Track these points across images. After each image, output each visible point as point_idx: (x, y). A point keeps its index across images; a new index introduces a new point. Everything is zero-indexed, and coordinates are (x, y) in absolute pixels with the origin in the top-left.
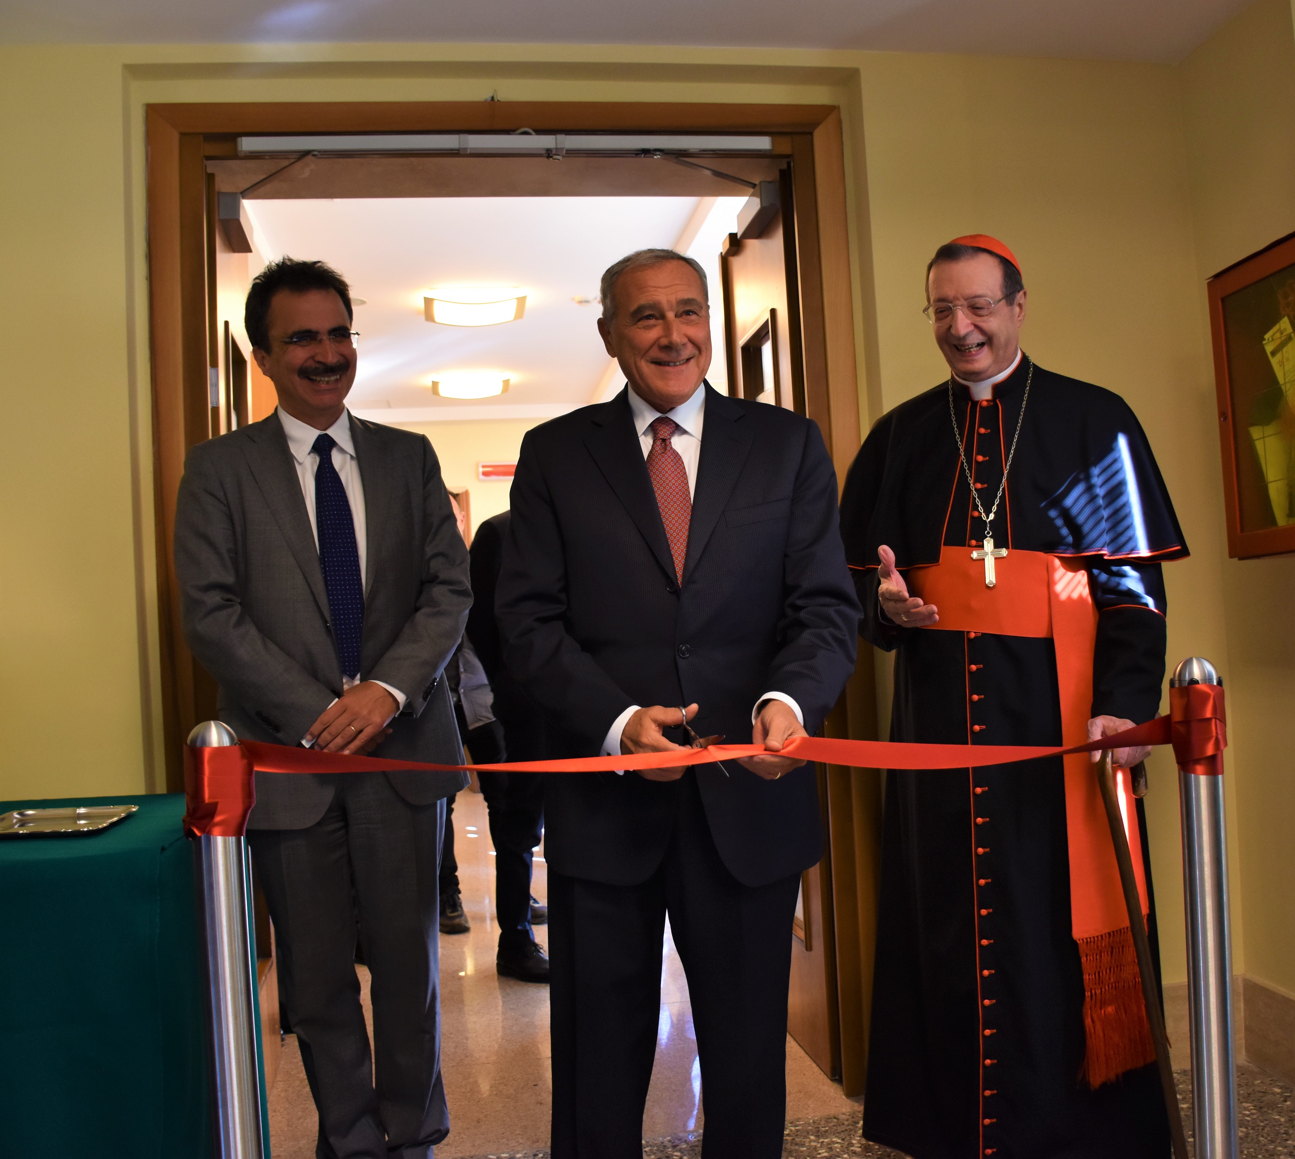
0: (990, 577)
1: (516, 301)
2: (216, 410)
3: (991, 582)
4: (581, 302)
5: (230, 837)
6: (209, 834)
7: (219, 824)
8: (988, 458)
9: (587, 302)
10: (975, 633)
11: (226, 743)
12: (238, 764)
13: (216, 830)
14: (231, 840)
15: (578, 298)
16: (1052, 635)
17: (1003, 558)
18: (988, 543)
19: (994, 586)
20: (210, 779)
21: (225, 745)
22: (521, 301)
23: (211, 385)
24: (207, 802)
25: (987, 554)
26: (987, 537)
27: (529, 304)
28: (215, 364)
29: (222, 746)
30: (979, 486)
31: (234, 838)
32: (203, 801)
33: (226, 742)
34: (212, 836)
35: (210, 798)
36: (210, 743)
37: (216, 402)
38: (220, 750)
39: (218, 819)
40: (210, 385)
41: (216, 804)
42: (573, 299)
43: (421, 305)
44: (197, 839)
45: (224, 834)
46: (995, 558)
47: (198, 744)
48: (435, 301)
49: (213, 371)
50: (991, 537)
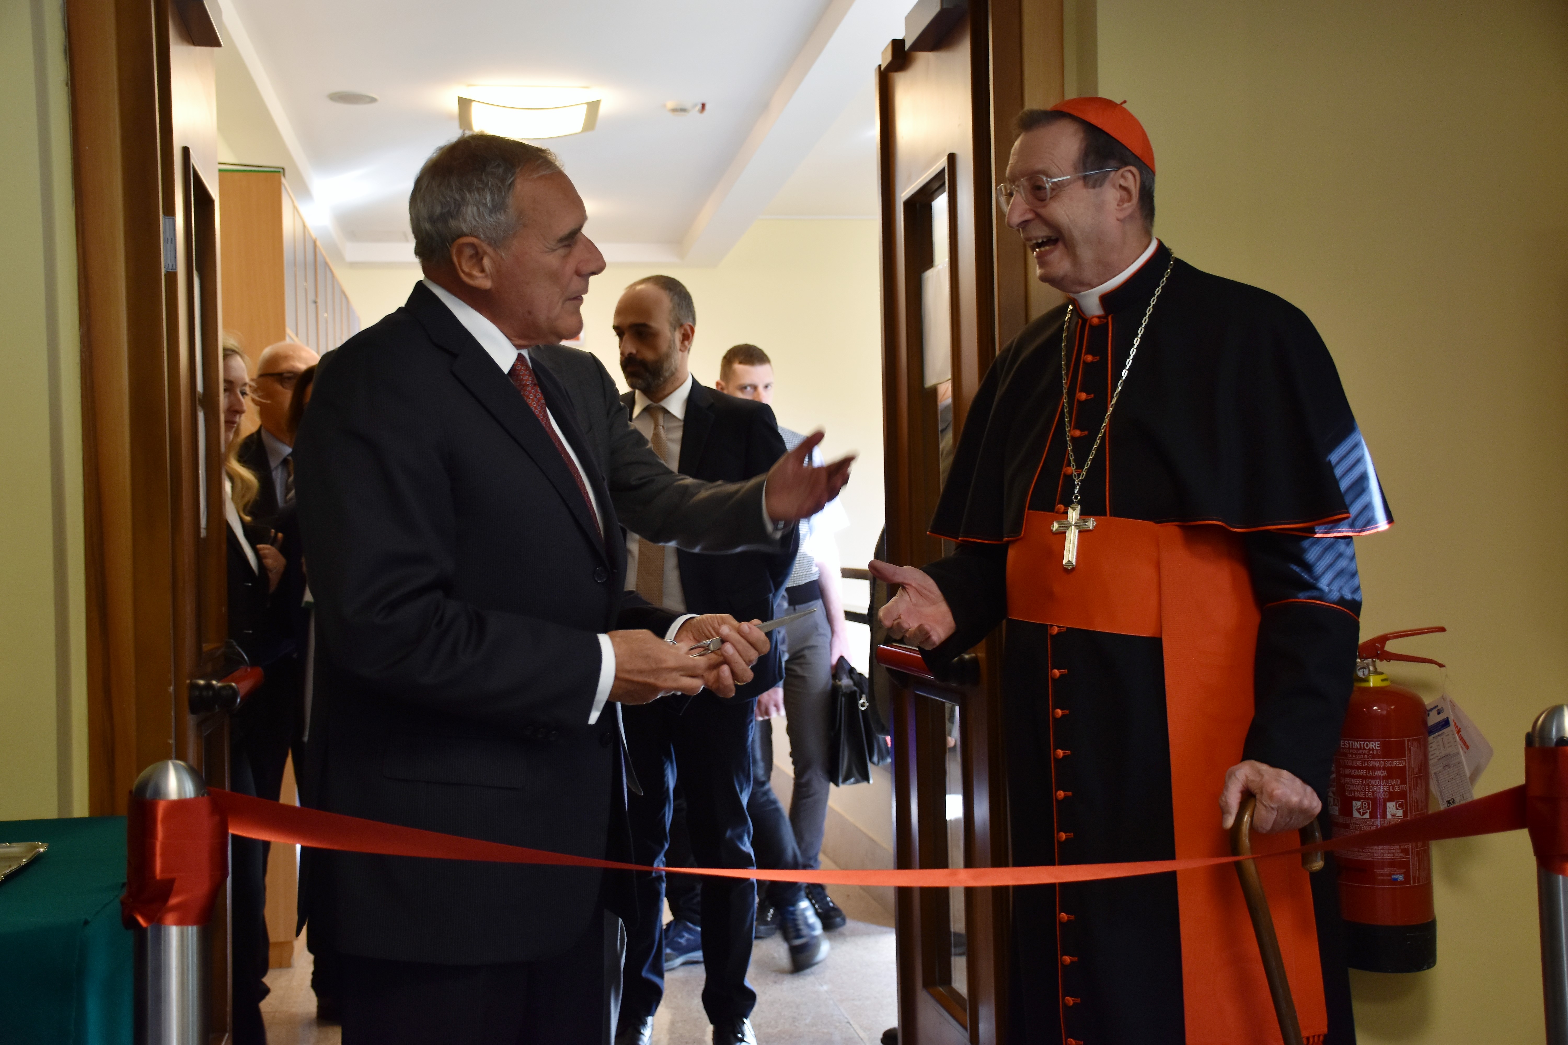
0: (1070, 555)
1: (585, 106)
2: (172, 277)
3: (1069, 562)
4: (675, 110)
5: (190, 928)
6: (157, 921)
7: (175, 908)
8: (1092, 395)
9: (683, 110)
10: (1058, 627)
11: (190, 793)
12: (205, 823)
13: (170, 917)
14: (190, 932)
15: (671, 104)
16: (1161, 635)
17: (1090, 531)
18: (1074, 510)
19: (1073, 569)
20: (163, 843)
21: (188, 796)
22: (593, 107)
23: (166, 241)
24: (158, 878)
25: (1070, 525)
26: (1073, 502)
27: (603, 110)
28: (170, 211)
29: (183, 797)
30: (1077, 433)
31: (195, 928)
32: (154, 877)
33: (190, 791)
34: (163, 926)
35: (162, 871)
36: (166, 794)
37: (173, 265)
38: (181, 805)
39: (173, 901)
40: (164, 241)
41: (172, 882)
42: (664, 106)
43: (455, 108)
44: (141, 933)
45: (181, 922)
46: (1079, 532)
47: (149, 794)
48: (473, 104)
49: (167, 220)
50: (1078, 503)
